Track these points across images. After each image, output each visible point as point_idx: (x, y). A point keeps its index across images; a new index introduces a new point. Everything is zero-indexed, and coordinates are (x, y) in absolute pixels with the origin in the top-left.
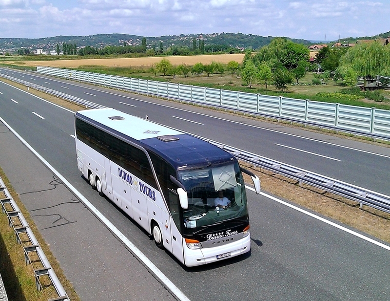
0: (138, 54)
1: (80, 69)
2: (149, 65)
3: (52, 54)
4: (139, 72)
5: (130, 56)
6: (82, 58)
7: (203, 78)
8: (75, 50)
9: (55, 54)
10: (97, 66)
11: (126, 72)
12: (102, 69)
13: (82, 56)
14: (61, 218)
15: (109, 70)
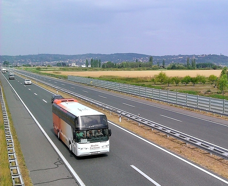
0: (146, 68)
1: (100, 78)
2: (151, 77)
3: (82, 66)
4: (143, 81)
5: (139, 70)
6: (104, 70)
7: (190, 87)
8: (100, 64)
9: (85, 66)
10: (113, 76)
11: (134, 81)
12: (116, 79)
13: (104, 69)
15: (121, 79)
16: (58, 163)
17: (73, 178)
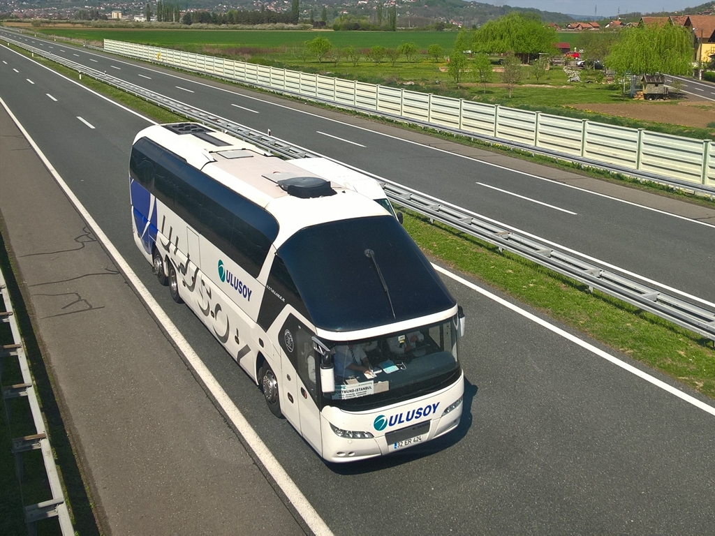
8: (177, 15)
9: (142, 20)
14: (80, 299)
16: (85, 239)
17: (119, 272)
